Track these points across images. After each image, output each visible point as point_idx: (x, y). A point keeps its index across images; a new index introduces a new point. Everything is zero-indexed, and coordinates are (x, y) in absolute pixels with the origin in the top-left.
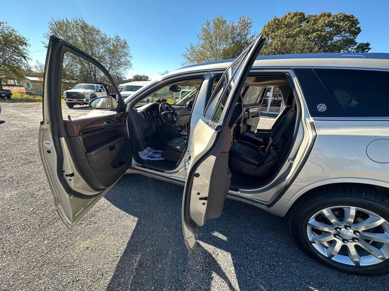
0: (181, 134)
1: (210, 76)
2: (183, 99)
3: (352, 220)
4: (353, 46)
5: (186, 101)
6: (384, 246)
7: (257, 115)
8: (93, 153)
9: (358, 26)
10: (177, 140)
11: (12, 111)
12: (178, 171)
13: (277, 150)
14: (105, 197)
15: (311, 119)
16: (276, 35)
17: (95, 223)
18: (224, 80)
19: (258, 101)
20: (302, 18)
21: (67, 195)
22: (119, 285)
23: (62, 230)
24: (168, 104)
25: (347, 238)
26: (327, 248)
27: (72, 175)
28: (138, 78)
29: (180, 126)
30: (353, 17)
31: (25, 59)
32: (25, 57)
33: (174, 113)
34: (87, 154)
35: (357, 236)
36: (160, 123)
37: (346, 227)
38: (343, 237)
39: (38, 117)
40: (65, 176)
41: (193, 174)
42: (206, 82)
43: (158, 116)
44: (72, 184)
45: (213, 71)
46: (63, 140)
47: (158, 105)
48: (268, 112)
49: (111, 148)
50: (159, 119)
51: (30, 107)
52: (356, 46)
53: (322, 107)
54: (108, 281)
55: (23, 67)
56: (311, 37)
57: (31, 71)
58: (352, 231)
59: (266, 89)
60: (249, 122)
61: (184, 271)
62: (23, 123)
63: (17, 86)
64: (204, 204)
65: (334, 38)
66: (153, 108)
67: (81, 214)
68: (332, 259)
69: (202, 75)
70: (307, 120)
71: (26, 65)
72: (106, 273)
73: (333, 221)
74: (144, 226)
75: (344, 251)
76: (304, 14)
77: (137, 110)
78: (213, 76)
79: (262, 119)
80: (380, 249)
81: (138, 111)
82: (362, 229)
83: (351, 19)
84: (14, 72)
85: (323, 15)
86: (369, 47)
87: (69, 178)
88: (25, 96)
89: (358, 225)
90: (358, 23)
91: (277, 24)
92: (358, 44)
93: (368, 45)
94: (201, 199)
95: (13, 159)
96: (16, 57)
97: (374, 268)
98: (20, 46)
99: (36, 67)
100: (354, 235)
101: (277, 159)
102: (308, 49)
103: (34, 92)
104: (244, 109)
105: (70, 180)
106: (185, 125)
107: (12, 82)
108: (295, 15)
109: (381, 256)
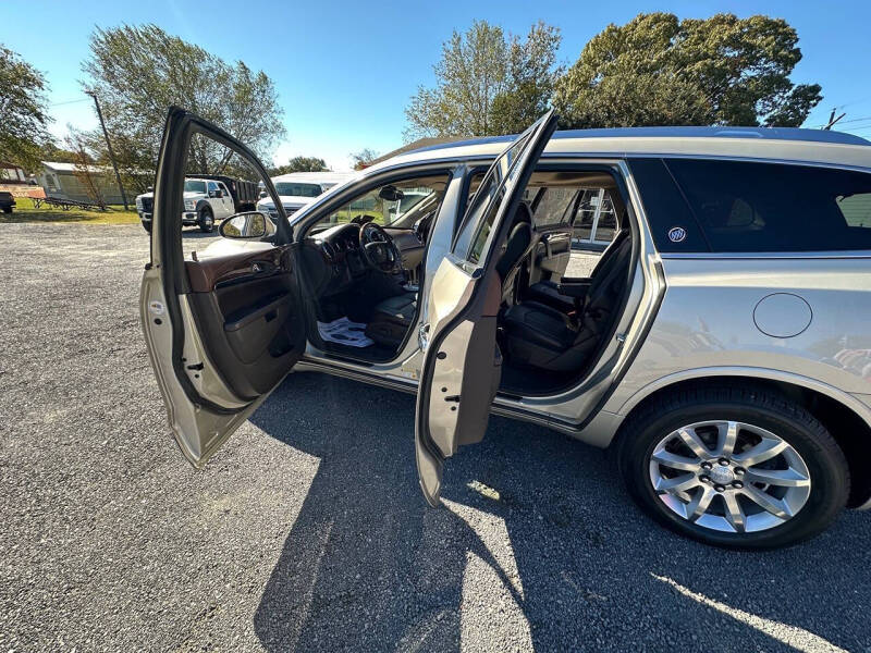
0: (404, 289)
1: (463, 170)
2: (408, 214)
3: (731, 448)
4: (785, 92)
5: (413, 218)
6: (790, 494)
7: (564, 249)
8: (237, 326)
9: (795, 47)
10: (396, 303)
11: (22, 241)
12: (400, 364)
13: (598, 319)
14: (251, 420)
15: (657, 257)
16: (613, 67)
17: (237, 467)
18: (492, 178)
19: (567, 219)
20: (672, 27)
21: (190, 406)
22: (294, 573)
23: (172, 481)
24: (377, 226)
25: (721, 482)
26: (687, 503)
27: (200, 367)
28: (301, 165)
29: (404, 272)
30: (784, 26)
31: (41, 120)
32: (39, 116)
33: (390, 245)
34: (227, 327)
35: (740, 477)
36: (362, 266)
37: (720, 461)
38: (717, 481)
39: (82, 255)
40: (186, 369)
41: (434, 354)
42: (456, 183)
43: (359, 252)
44: (199, 384)
45: (470, 160)
46: (183, 298)
47: (357, 230)
48: (592, 241)
49: (270, 317)
50: (359, 258)
51: (59, 232)
52: (791, 92)
53: (677, 234)
54: (272, 566)
55: (37, 140)
56: (691, 72)
57: (55, 149)
58: (731, 468)
59: (582, 192)
60: (546, 264)
61: (416, 548)
62: (53, 269)
63: (24, 183)
64: (454, 409)
65: (742, 74)
66: (348, 234)
67: (215, 443)
68: (696, 522)
69: (448, 169)
70: (651, 258)
71: (43, 135)
72: (269, 552)
73: (699, 450)
74: (335, 472)
75: (718, 506)
76: (676, 20)
77: (314, 240)
78: (469, 170)
79: (574, 256)
80: (781, 499)
81: (317, 242)
82: (749, 462)
83: (781, 30)
84: (18, 151)
85: (720, 21)
86: (820, 94)
87: (195, 372)
88: (45, 206)
89: (743, 457)
90: (797, 40)
91: (615, 42)
92: (794, 88)
93: (816, 89)
94: (448, 399)
95: (45, 345)
96: (20, 116)
97: (770, 535)
98: (26, 90)
99: (68, 140)
100: (735, 476)
101: (598, 337)
102: (683, 98)
103: (64, 197)
104: (536, 237)
105: (197, 376)
106: (412, 271)
107: (12, 174)
108: (657, 20)
109: (783, 513)
